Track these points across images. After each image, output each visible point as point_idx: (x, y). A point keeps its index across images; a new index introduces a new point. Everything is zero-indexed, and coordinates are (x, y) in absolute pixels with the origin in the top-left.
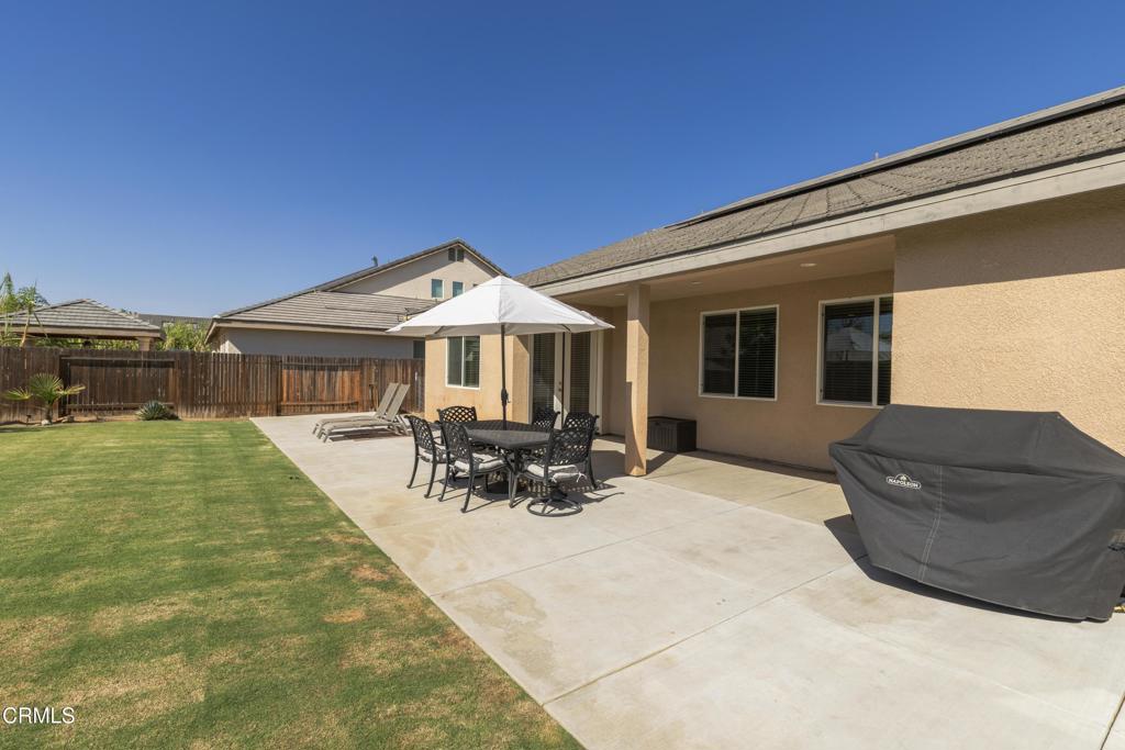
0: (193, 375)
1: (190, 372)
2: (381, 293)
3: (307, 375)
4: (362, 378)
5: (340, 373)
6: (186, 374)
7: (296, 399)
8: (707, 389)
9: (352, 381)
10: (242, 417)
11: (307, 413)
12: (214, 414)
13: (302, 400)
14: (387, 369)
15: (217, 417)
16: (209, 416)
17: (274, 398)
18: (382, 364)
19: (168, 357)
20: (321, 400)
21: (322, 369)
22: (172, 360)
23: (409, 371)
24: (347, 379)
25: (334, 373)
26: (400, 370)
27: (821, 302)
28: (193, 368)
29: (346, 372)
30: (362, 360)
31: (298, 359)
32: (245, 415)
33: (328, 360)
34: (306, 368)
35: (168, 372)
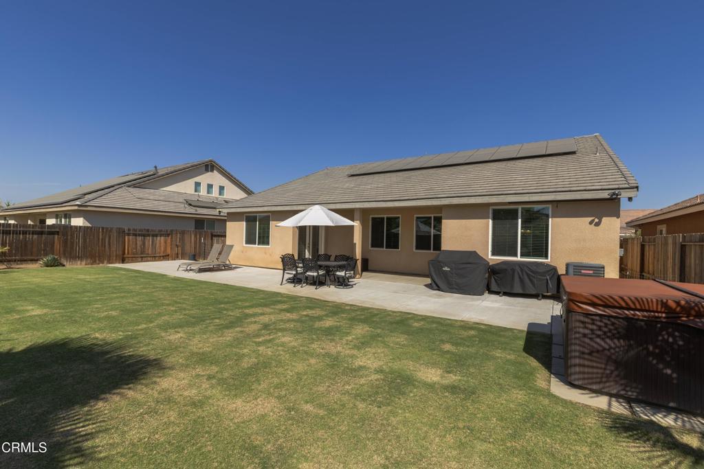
0: (71, 239)
1: (69, 237)
2: (164, 189)
3: (139, 239)
4: (171, 241)
5: (159, 238)
6: (67, 239)
7: (134, 254)
8: (372, 246)
9: (165, 242)
10: (101, 265)
11: (139, 262)
12: (84, 263)
13: (137, 254)
14: (186, 235)
15: (86, 264)
16: (81, 264)
17: (121, 253)
18: (183, 233)
19: (54, 228)
20: (148, 254)
21: (149, 235)
22: (58, 230)
23: (198, 237)
24: (162, 241)
25: (155, 238)
26: (193, 237)
27: (415, 216)
28: (71, 235)
29: (162, 238)
30: (172, 231)
31: (135, 230)
32: (103, 263)
33: (152, 230)
34: (139, 235)
35: (54, 237)
